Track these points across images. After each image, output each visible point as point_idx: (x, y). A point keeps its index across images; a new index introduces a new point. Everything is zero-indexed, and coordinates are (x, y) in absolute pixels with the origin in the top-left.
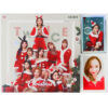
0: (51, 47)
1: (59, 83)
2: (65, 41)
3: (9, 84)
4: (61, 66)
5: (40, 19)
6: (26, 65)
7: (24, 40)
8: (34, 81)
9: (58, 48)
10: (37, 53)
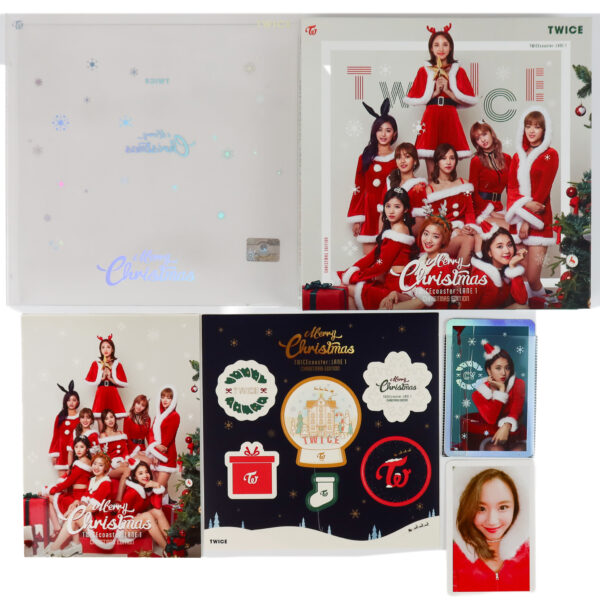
0: (485, 140)
1: (513, 272)
2: (535, 119)
3: (329, 278)
4: (520, 210)
5: (441, 36)
6: (393, 208)
7: (384, 117)
8: (422, 266)
9: (511, 145)
10: (434, 162)
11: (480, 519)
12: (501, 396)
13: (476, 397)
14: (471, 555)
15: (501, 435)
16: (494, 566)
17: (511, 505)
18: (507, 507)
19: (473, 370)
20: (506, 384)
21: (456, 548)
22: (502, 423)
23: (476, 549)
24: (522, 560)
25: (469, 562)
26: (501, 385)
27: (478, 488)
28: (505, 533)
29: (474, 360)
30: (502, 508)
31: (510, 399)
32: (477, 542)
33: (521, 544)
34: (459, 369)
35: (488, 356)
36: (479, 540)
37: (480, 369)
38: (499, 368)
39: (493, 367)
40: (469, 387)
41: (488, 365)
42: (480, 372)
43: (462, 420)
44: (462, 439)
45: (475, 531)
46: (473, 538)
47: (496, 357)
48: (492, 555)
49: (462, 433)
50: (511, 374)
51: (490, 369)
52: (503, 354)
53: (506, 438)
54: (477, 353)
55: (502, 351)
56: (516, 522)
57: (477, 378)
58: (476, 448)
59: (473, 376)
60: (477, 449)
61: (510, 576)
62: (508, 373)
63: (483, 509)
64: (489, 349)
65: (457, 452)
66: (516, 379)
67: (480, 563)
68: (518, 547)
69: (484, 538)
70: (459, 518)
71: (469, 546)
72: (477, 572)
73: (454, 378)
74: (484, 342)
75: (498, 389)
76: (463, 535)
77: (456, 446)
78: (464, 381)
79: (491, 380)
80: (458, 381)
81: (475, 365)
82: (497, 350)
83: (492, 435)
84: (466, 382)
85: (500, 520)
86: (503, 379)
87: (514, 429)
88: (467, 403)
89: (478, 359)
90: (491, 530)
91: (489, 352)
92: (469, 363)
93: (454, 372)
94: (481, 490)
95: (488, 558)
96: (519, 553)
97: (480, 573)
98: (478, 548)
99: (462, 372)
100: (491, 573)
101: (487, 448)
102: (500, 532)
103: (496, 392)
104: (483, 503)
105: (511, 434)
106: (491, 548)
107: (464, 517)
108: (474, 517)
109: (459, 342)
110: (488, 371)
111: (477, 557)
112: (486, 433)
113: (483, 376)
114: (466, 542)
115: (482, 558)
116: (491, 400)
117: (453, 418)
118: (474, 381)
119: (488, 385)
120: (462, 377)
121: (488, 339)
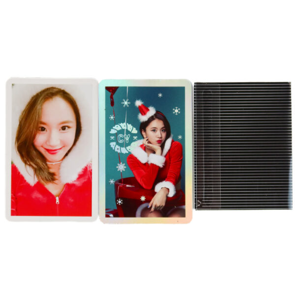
11: (40, 140)
12: (158, 160)
13: (132, 160)
14: (30, 177)
15: (158, 200)
16: (54, 189)
17: (73, 125)
18: (69, 127)
19: (128, 132)
20: (162, 147)
21: (14, 170)
22: (159, 187)
23: (35, 170)
24: (84, 184)
25: (28, 185)
26: (157, 147)
27: (38, 107)
28: (67, 155)
29: (129, 122)
30: (64, 128)
31: (166, 163)
32: (37, 164)
33: (83, 166)
34: (113, 131)
35: (143, 118)
36: (39, 161)
37: (135, 131)
38: (154, 130)
39: (149, 129)
40: (124, 151)
41: (143, 126)
42: (135, 135)
43: (116, 185)
44: (118, 205)
45: (34, 152)
46: (32, 160)
47: (151, 119)
48: (52, 177)
49: (117, 199)
50: (167, 137)
51: (145, 131)
52: (158, 116)
53: (164, 204)
54: (131, 115)
55: (157, 112)
56: (78, 143)
57: (132, 140)
58: (132, 214)
59: (127, 139)
60: (134, 215)
61: (71, 200)
62: (164, 135)
63: (43, 129)
64: (143, 110)
65: (112, 219)
66: (173, 141)
67: (39, 187)
68: (80, 170)
69: (44, 159)
70: (18, 138)
71: (28, 167)
72: (36, 195)
73: (108, 141)
74: (138, 103)
75: (154, 152)
76: (22, 156)
77: (111, 212)
78: (118, 144)
79: (146, 143)
80: (113, 144)
81: (130, 127)
82: (152, 111)
83: (148, 200)
84: (121, 145)
85: (62, 141)
86: (159, 142)
87: (172, 194)
88: (122, 167)
89: (133, 121)
90: (52, 152)
91: (144, 113)
92: (123, 126)
93: (108, 135)
94: (41, 109)
95: (48, 181)
96: (80, 176)
97: (39, 196)
98: (38, 170)
99: (116, 135)
100: (51, 197)
101: (143, 215)
102: (61, 154)
103: (152, 155)
104: (44, 124)
105: (168, 200)
106: (51, 171)
107: (23, 138)
108: (34, 137)
109: (112, 104)
110: (144, 133)
111: (36, 180)
112: (143, 198)
113: (139, 139)
114: (26, 163)
115: (42, 182)
116: (146, 164)
117: (107, 184)
118: (129, 144)
119: (144, 148)
120: (116, 140)
121: (142, 100)
